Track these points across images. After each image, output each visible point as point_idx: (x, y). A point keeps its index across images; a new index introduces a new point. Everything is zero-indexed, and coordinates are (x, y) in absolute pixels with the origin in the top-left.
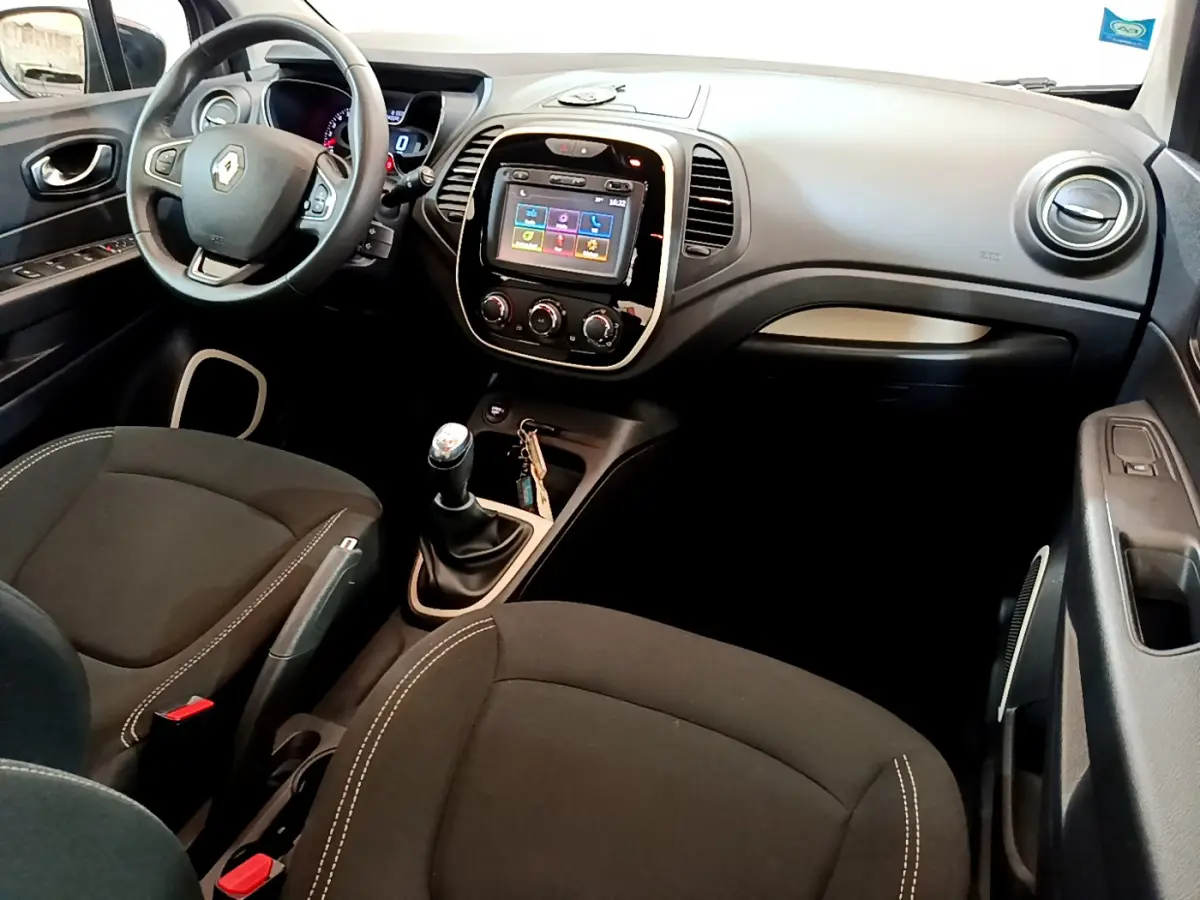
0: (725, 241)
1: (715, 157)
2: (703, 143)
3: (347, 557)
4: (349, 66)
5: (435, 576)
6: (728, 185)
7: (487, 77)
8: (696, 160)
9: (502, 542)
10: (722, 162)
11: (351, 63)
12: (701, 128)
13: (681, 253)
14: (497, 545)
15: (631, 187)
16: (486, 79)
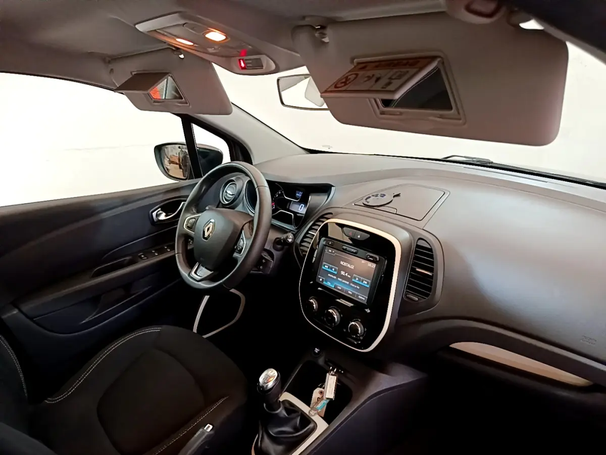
0: (427, 295)
1: (428, 246)
2: (424, 238)
3: (206, 434)
4: (258, 187)
5: (261, 444)
6: (432, 263)
7: (333, 186)
8: (418, 246)
9: (301, 430)
10: (431, 250)
11: (259, 185)
12: (424, 228)
13: (402, 297)
14: (298, 432)
15: (378, 260)
16: (332, 188)
